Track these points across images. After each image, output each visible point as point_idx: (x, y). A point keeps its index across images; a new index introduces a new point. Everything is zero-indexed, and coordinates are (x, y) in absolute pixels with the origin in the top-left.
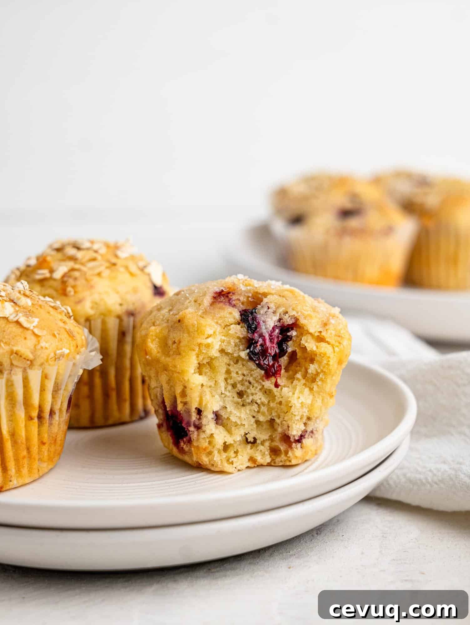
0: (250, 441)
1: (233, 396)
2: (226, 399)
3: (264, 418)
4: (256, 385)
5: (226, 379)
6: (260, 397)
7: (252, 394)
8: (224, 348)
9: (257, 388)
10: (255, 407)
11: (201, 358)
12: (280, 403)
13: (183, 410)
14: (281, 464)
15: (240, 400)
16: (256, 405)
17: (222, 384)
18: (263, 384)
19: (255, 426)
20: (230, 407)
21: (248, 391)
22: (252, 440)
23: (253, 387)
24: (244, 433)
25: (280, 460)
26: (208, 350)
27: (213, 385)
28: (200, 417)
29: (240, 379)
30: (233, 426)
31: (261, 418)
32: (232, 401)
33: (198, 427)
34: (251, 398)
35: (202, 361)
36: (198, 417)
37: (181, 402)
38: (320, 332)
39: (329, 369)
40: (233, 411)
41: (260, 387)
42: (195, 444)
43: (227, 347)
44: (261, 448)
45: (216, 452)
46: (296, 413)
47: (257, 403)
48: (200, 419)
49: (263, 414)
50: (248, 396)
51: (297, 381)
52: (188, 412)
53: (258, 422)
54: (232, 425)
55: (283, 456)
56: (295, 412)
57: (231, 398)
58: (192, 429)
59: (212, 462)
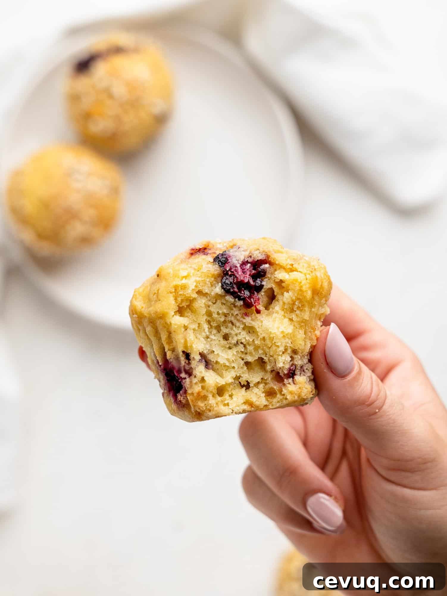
0: (244, 384)
1: (219, 339)
2: (213, 342)
3: (252, 358)
4: (238, 324)
5: (209, 322)
6: (244, 336)
7: (236, 335)
8: (201, 289)
9: (239, 327)
10: (241, 348)
11: (179, 299)
12: (264, 339)
13: (173, 358)
14: (278, 405)
15: (225, 342)
16: (242, 345)
17: (206, 326)
18: (244, 322)
19: (245, 368)
20: (217, 351)
21: (232, 332)
22: (246, 383)
23: (236, 327)
24: (235, 376)
25: (277, 401)
26: (184, 291)
27: (197, 328)
28: (189, 362)
29: (222, 319)
30: (224, 370)
31: (250, 359)
32: (219, 345)
33: (189, 373)
34: (235, 339)
35: (181, 303)
36: (187, 362)
37: (169, 350)
38: (292, 265)
39: (304, 296)
40: (220, 354)
41: (242, 326)
42: (189, 391)
43: (203, 287)
44: (255, 390)
45: (210, 396)
46: (279, 344)
47: (242, 343)
48: (189, 364)
49: (251, 354)
50: (233, 338)
51: (276, 314)
52: (177, 359)
53: (247, 364)
54: (222, 369)
55: (278, 396)
56: (277, 343)
57: (217, 342)
58: (183, 375)
59: (208, 407)
